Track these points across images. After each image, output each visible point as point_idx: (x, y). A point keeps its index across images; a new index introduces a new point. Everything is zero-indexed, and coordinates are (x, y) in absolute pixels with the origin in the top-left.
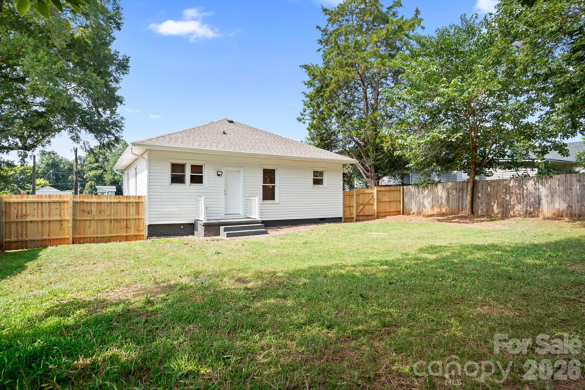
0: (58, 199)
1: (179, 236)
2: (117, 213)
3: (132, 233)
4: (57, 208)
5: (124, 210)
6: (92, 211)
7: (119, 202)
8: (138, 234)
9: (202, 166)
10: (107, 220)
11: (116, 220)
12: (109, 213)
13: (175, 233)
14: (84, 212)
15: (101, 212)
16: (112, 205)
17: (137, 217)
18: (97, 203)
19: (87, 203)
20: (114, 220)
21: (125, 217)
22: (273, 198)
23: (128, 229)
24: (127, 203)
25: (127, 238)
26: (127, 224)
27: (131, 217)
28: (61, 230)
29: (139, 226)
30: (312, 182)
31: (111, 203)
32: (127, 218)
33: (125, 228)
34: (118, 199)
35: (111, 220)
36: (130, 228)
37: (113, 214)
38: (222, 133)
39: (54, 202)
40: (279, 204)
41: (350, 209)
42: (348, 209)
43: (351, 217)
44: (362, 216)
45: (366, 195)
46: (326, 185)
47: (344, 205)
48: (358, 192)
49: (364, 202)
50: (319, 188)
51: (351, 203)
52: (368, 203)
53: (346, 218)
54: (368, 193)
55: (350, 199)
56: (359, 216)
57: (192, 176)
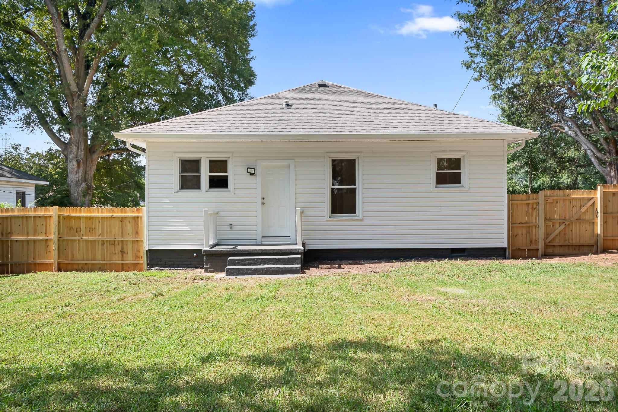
0: (43, 214)
1: (191, 268)
2: (110, 231)
3: (129, 260)
4: (43, 225)
5: (119, 228)
6: (80, 229)
7: (112, 217)
8: (136, 262)
9: (226, 161)
10: (98, 241)
11: (109, 242)
12: (100, 232)
13: (186, 263)
14: (72, 229)
15: (91, 230)
16: (105, 220)
17: (136, 239)
18: (86, 217)
19: (75, 218)
20: (107, 241)
21: (120, 238)
22: (352, 210)
23: (124, 255)
24: (122, 218)
25: (123, 268)
26: (123, 248)
27: (129, 238)
28: (46, 253)
29: (138, 251)
30: (433, 179)
31: (102, 218)
32: (123, 239)
33: (120, 253)
34: (111, 213)
35: (103, 241)
36: (126, 252)
37: (105, 233)
38: (284, 106)
39: (40, 217)
40: (362, 220)
41: (528, 232)
42: (524, 231)
43: (531, 247)
44: (561, 246)
45: (574, 203)
46: (467, 185)
47: (512, 223)
48: (551, 196)
49: (567, 218)
50: (449, 190)
51: (532, 219)
52: (580, 220)
53: (519, 249)
54: (580, 199)
55: (531, 210)
56: (554, 246)
57: (210, 176)
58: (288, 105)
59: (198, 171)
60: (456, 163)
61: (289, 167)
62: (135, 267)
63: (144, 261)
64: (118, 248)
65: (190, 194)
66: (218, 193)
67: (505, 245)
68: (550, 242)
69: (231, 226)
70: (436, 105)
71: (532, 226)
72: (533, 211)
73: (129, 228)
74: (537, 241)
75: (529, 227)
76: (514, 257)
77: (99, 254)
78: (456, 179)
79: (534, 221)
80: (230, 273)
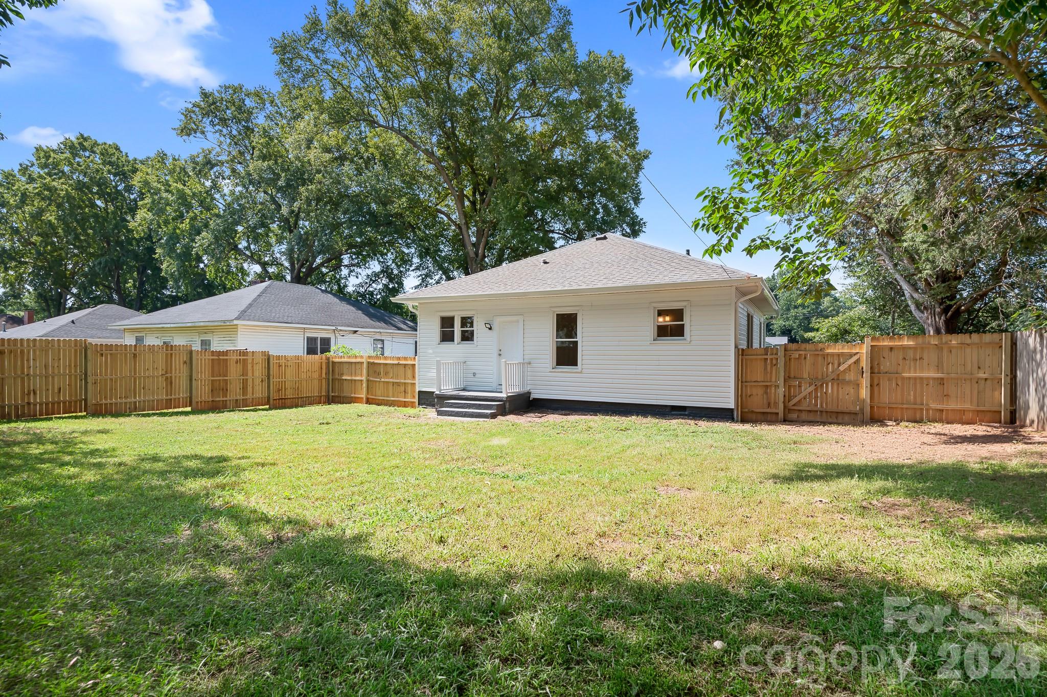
2: (398, 375)
3: (408, 399)
4: (359, 368)
5: (403, 372)
6: (381, 373)
8: (412, 400)
9: (472, 317)
10: (390, 382)
11: (397, 384)
12: (392, 375)
14: (376, 372)
17: (412, 382)
18: (384, 364)
20: (396, 382)
21: (403, 381)
23: (406, 394)
24: (405, 364)
25: (405, 404)
26: (405, 389)
27: (408, 381)
28: (361, 389)
29: (413, 392)
30: (654, 332)
32: (405, 381)
33: (403, 392)
34: (398, 361)
35: (393, 382)
36: (407, 392)
37: (395, 376)
39: (358, 363)
40: (581, 372)
41: (766, 393)
42: (760, 391)
43: (768, 410)
44: (810, 411)
45: (830, 359)
46: (688, 339)
47: (741, 381)
48: (796, 350)
49: (820, 377)
50: (670, 345)
51: (771, 378)
52: (838, 380)
53: (752, 412)
54: (839, 355)
55: (769, 367)
56: (800, 411)
57: (462, 331)
58: (545, 263)
59: (453, 326)
60: (678, 314)
61: (518, 321)
62: (412, 405)
63: (416, 400)
64: (402, 388)
65: (447, 346)
66: (467, 345)
67: (732, 405)
68: (794, 405)
69: (474, 374)
70: (688, 252)
71: (771, 386)
72: (771, 367)
73: (409, 372)
74: (776, 403)
75: (767, 386)
76: (744, 421)
77: (391, 394)
78: (677, 331)
79: (773, 379)
80: (440, 413)
